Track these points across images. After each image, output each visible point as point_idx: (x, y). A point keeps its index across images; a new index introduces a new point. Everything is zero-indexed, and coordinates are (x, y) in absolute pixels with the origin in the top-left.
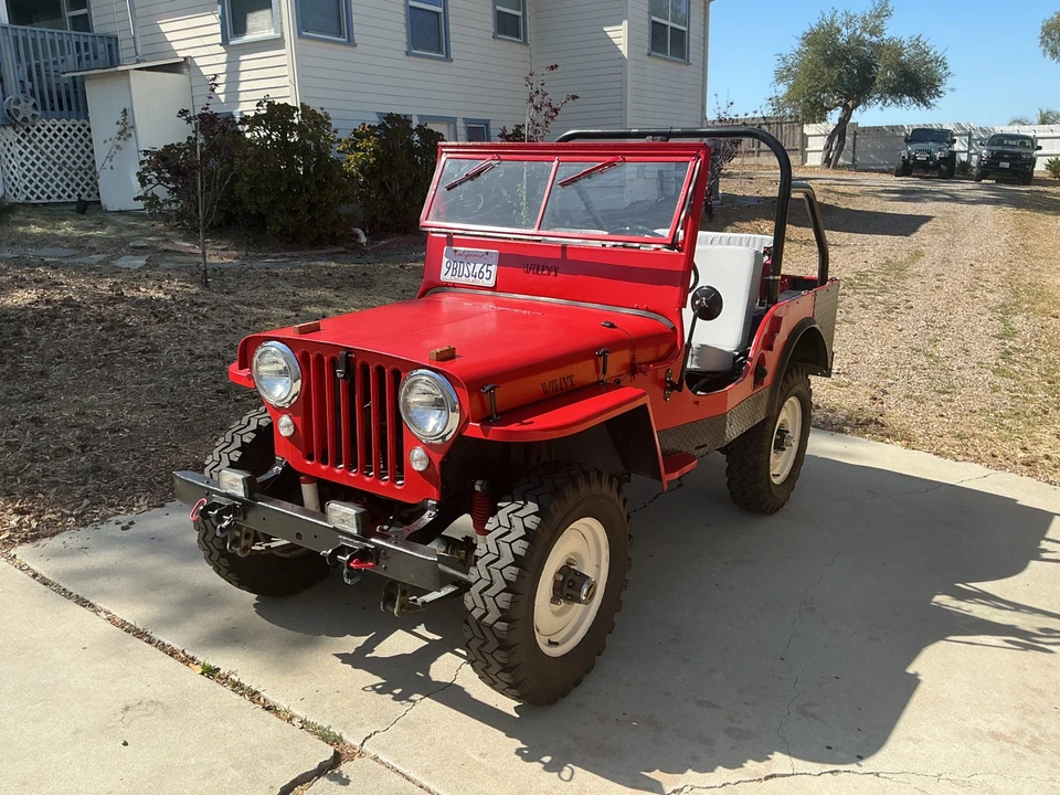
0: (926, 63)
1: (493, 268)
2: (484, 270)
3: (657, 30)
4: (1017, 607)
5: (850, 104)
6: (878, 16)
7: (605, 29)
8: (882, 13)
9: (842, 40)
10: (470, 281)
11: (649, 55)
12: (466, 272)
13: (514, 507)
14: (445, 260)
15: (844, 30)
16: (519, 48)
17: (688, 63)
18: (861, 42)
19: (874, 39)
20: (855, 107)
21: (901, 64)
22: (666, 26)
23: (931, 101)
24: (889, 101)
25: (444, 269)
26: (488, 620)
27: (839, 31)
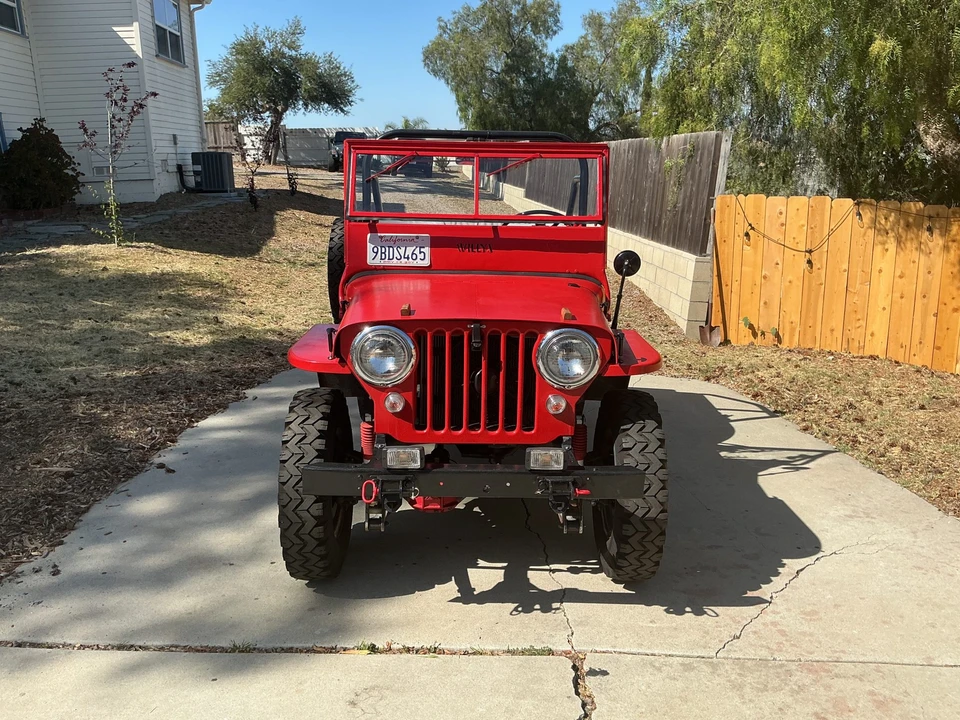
0: (339, 76)
1: (427, 250)
2: (417, 252)
3: (161, 33)
4: (763, 450)
5: (279, 108)
6: (293, 34)
7: (115, 29)
8: (296, 30)
9: (265, 52)
10: (404, 262)
11: (156, 56)
12: (396, 255)
13: (637, 426)
14: (370, 246)
15: (267, 44)
16: (19, 41)
17: (184, 65)
18: (283, 55)
19: (293, 53)
20: (285, 110)
21: (320, 76)
22: (165, 30)
23: (345, 109)
24: (310, 107)
25: (370, 255)
26: (652, 514)
27: (264, 44)
